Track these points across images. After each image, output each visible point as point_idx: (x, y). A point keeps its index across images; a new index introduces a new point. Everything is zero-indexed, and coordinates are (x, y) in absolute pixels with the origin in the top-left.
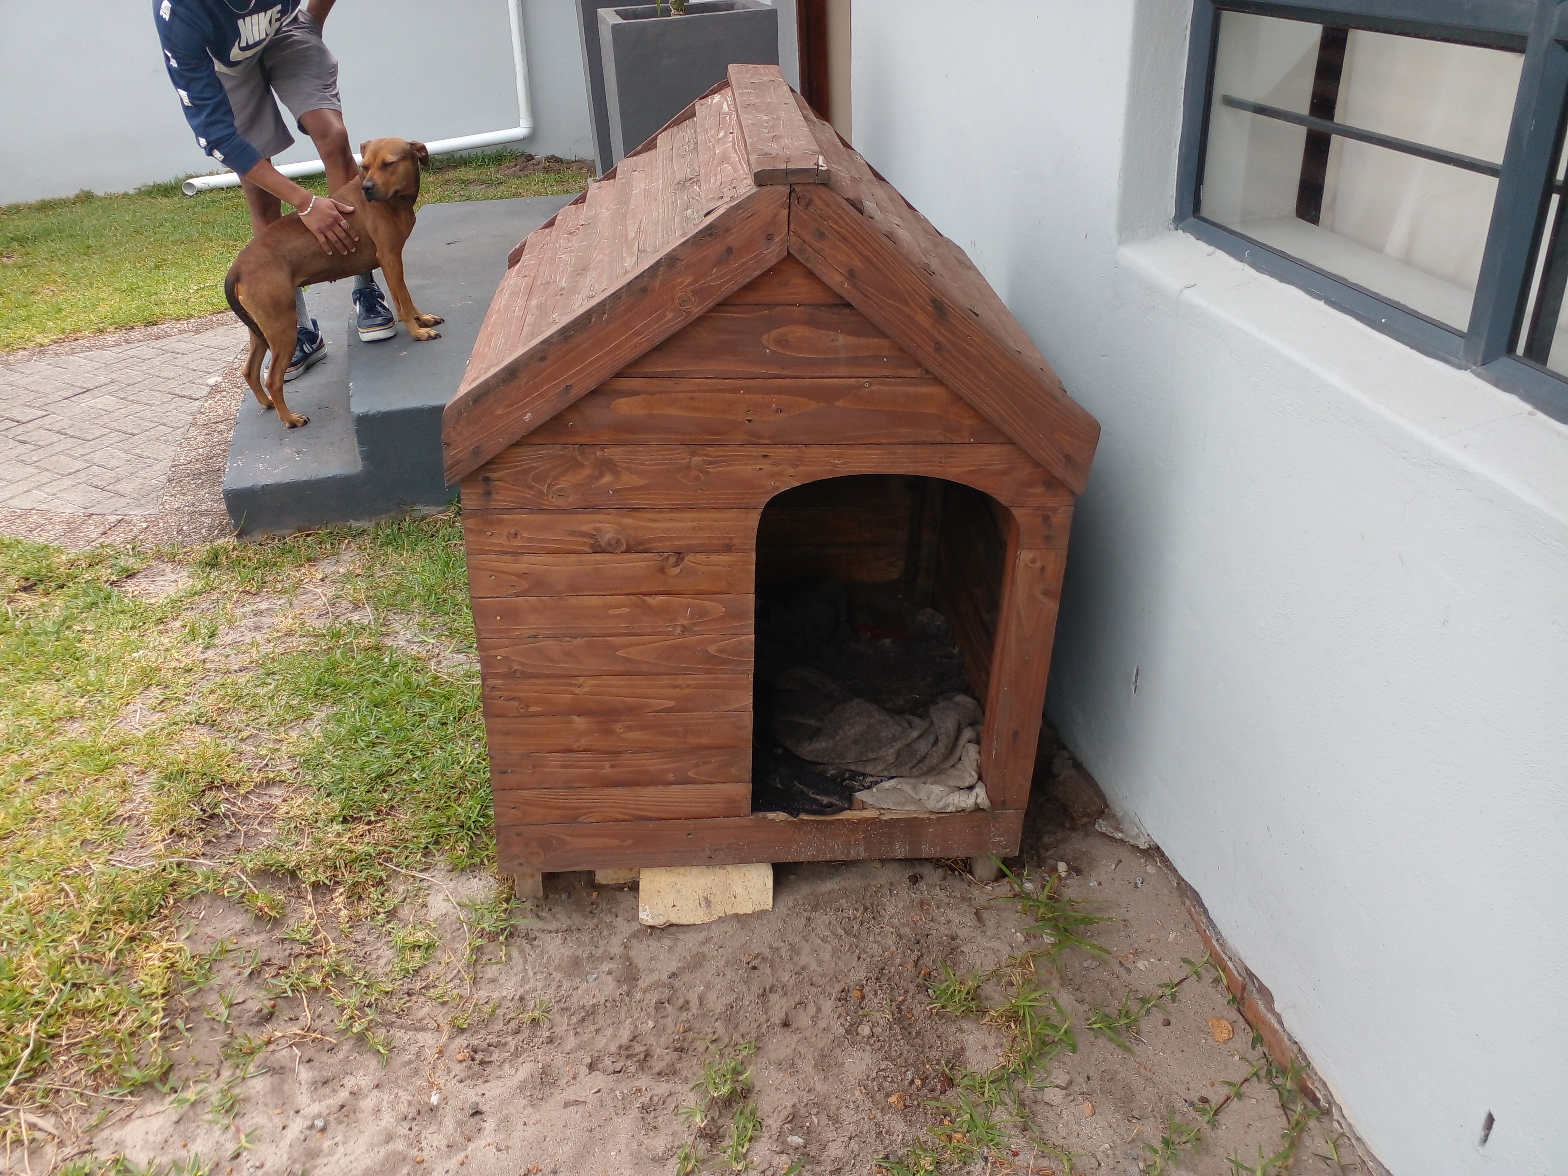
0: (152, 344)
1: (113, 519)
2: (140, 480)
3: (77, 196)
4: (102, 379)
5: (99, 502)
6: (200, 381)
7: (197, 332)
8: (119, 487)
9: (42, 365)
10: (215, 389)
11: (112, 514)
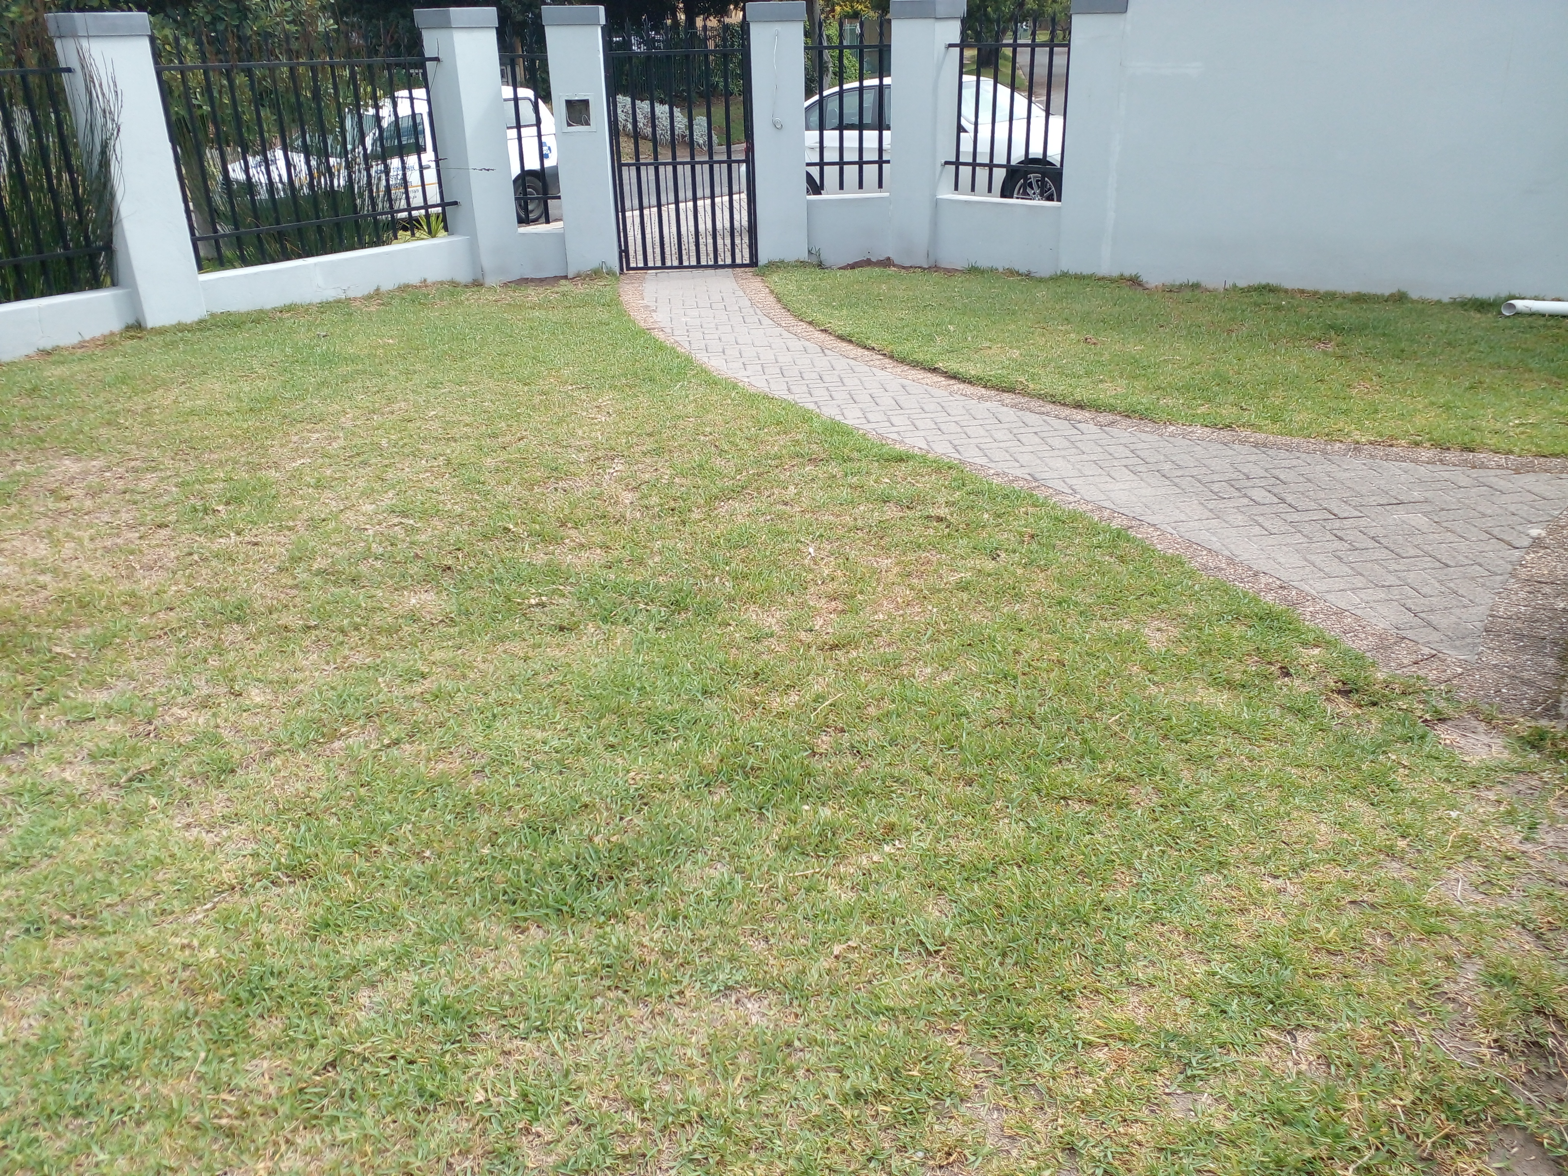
0: (1468, 472)
1: (1426, 651)
2: (1453, 619)
3: (1392, 295)
4: (1416, 495)
5: (1411, 628)
6: (1520, 528)
7: (1517, 471)
8: (1433, 618)
9: (1357, 463)
10: (1537, 543)
11: (1424, 644)
